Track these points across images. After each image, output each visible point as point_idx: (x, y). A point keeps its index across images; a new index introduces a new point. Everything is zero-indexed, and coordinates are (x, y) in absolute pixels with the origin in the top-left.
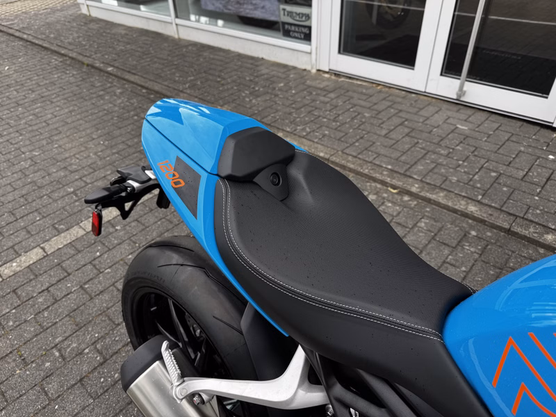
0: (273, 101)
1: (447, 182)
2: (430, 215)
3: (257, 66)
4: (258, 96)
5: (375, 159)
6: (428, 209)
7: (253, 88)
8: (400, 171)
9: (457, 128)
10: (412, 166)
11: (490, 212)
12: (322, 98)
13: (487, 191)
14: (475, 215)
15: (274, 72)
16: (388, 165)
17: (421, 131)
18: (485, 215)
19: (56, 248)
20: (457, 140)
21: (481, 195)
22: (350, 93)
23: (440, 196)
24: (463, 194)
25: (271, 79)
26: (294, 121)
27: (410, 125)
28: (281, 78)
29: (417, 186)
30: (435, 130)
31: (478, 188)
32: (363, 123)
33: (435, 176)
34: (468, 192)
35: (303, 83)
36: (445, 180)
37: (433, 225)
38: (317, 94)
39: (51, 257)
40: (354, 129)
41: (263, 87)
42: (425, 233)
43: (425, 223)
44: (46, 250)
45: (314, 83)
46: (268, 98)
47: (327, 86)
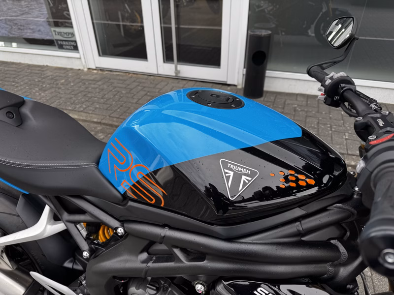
0: (57, 92)
3: (43, 71)
4: (45, 91)
7: (41, 86)
12: (93, 86)
15: (57, 74)
22: (111, 81)
25: (55, 78)
26: (74, 102)
27: (151, 94)
28: (62, 77)
32: (122, 97)
35: (79, 78)
38: (89, 84)
40: (116, 102)
41: (49, 84)
45: (86, 77)
46: (53, 91)
47: (96, 78)
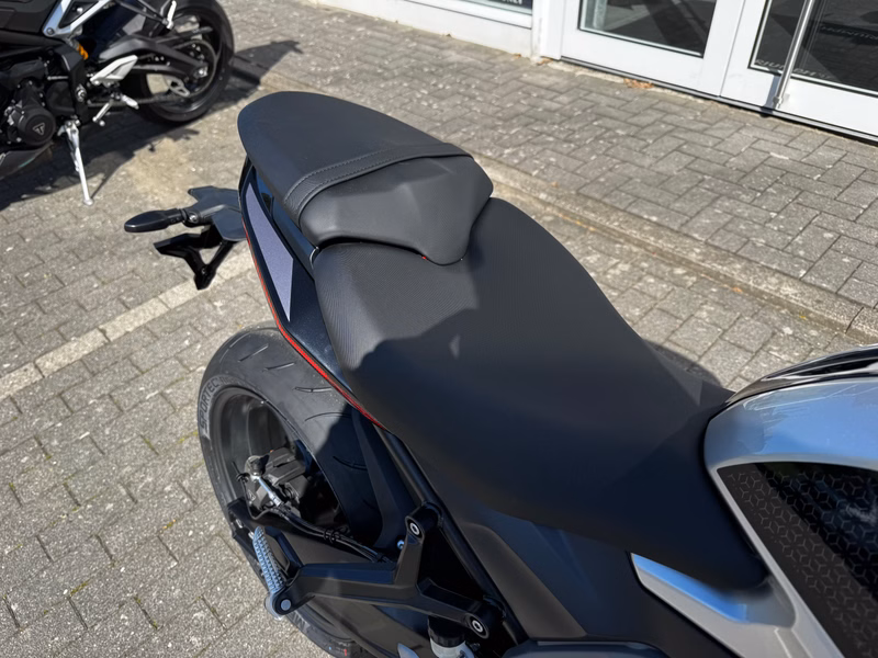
0: (466, 107)
1: (749, 246)
2: (717, 299)
3: (442, 49)
4: (442, 98)
5: (630, 204)
6: (714, 290)
7: (435, 85)
8: (672, 227)
9: (771, 157)
10: (691, 218)
11: (818, 297)
13: (815, 263)
14: (793, 301)
15: (470, 60)
16: (654, 215)
17: (709, 161)
18: (809, 303)
19: (123, 332)
20: (769, 177)
21: (805, 269)
22: (593, 96)
23: (735, 269)
24: (774, 267)
25: (465, 71)
26: (500, 138)
27: (693, 151)
28: (480, 69)
29: (698, 251)
30: (733, 159)
31: (802, 258)
32: (614, 145)
33: (729, 236)
34: (784, 263)
35: (517, 79)
36: (745, 244)
37: (721, 315)
38: (540, 97)
39: (115, 346)
40: (598, 155)
41: (451, 85)
42: (708, 328)
43: (709, 312)
44: (108, 335)
45: (534, 79)
46: (458, 102)
47: (557, 83)
